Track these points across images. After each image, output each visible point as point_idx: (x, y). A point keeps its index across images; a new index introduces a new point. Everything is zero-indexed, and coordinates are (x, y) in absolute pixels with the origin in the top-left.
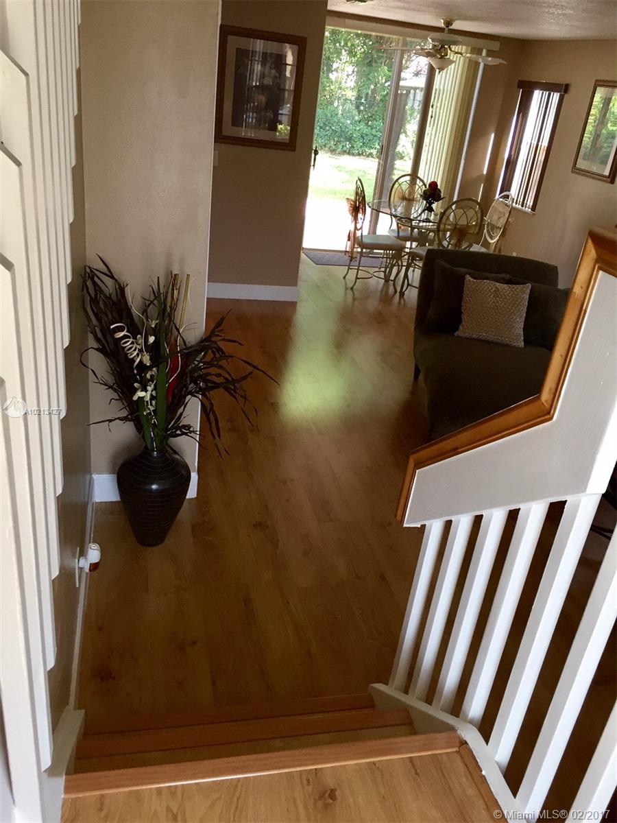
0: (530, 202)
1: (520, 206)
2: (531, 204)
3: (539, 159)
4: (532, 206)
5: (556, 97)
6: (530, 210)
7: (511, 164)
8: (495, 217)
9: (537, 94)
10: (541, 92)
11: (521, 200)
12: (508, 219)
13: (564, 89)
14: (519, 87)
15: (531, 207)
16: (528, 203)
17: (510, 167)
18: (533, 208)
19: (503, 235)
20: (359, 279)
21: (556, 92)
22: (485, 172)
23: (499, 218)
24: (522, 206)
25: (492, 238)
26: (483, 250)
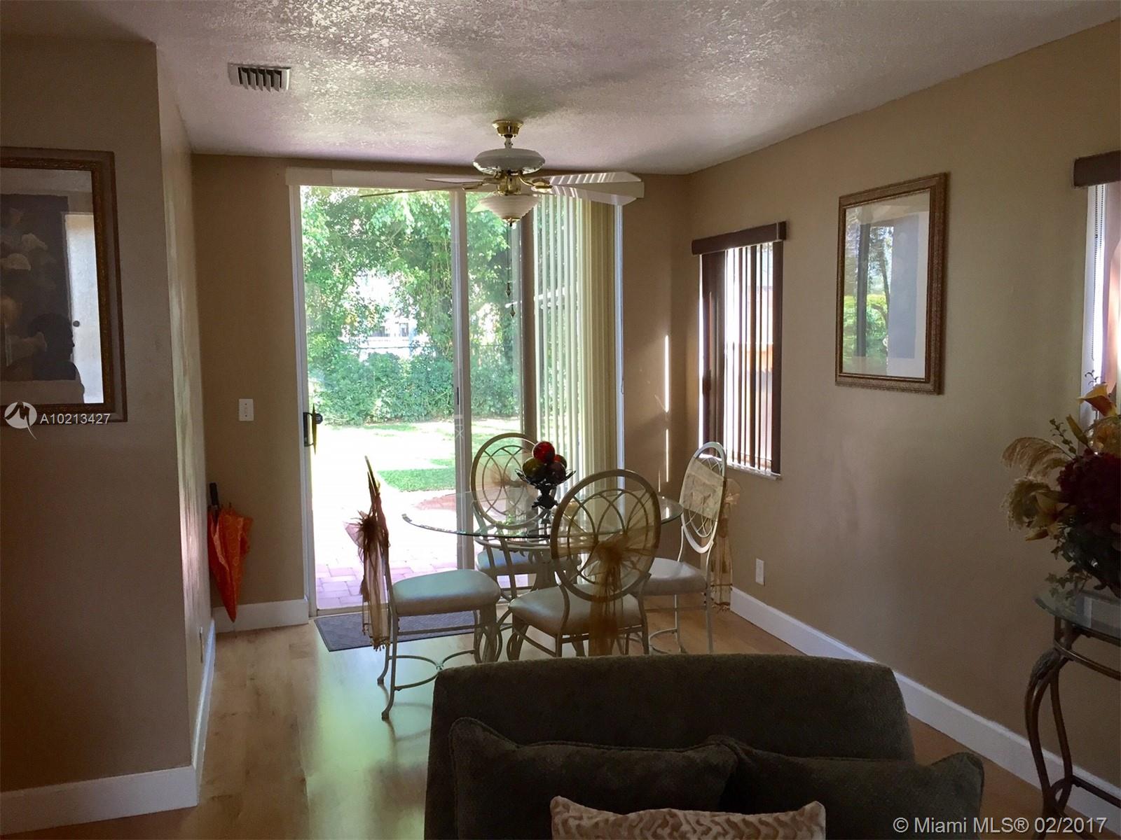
0: (766, 455)
1: (748, 465)
2: (769, 457)
3: (764, 369)
4: (772, 461)
5: (766, 253)
6: (769, 470)
7: (714, 388)
8: (697, 498)
9: (732, 255)
10: (737, 250)
11: (748, 453)
12: (723, 498)
13: (779, 233)
14: (696, 251)
15: (769, 463)
16: (763, 456)
17: (712, 392)
18: (776, 466)
19: (721, 532)
20: (399, 688)
21: (765, 241)
22: (667, 408)
23: (705, 499)
24: (753, 464)
25: (700, 542)
26: (686, 571)
